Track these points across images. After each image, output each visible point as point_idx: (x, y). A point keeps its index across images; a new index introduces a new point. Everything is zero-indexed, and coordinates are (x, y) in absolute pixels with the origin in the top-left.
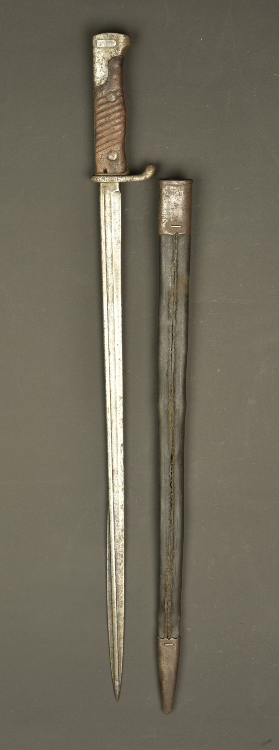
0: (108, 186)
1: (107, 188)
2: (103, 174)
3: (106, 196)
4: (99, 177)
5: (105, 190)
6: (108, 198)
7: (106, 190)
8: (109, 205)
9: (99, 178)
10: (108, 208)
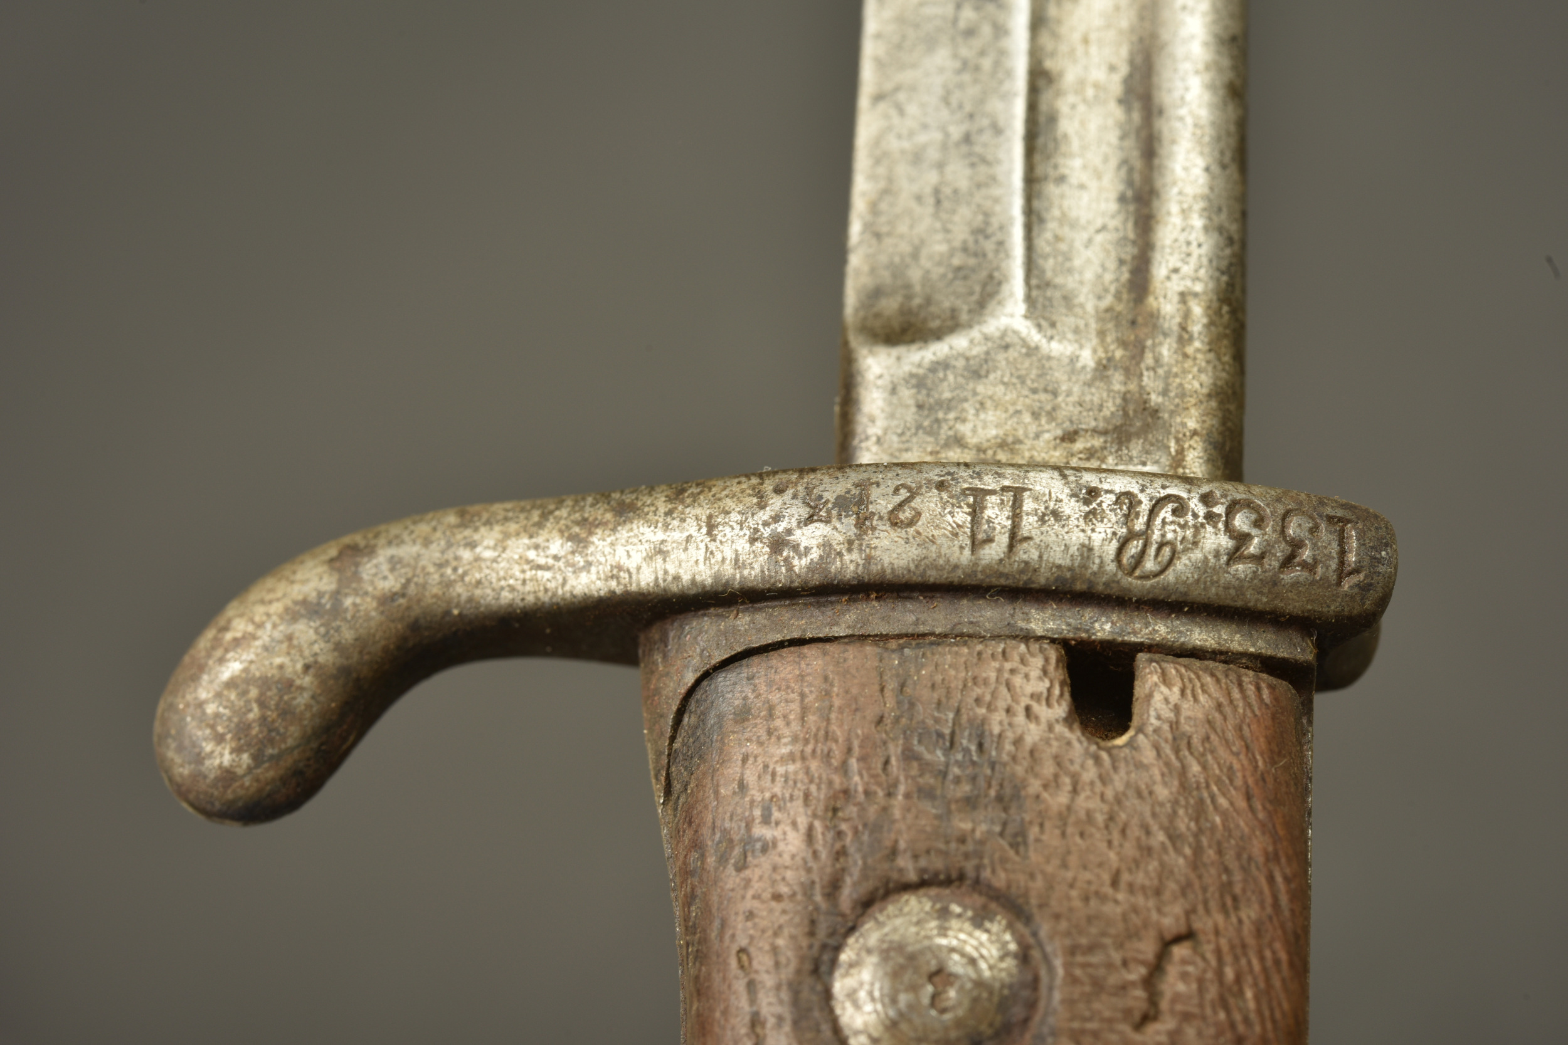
0: (1069, 437)
1: (1095, 395)
2: (1161, 629)
3: (1113, 276)
4: (1241, 569)
5: (1131, 370)
6: (1080, 238)
7: (1103, 368)
8: (1067, 125)
9: (1234, 555)
10: (1098, 74)
